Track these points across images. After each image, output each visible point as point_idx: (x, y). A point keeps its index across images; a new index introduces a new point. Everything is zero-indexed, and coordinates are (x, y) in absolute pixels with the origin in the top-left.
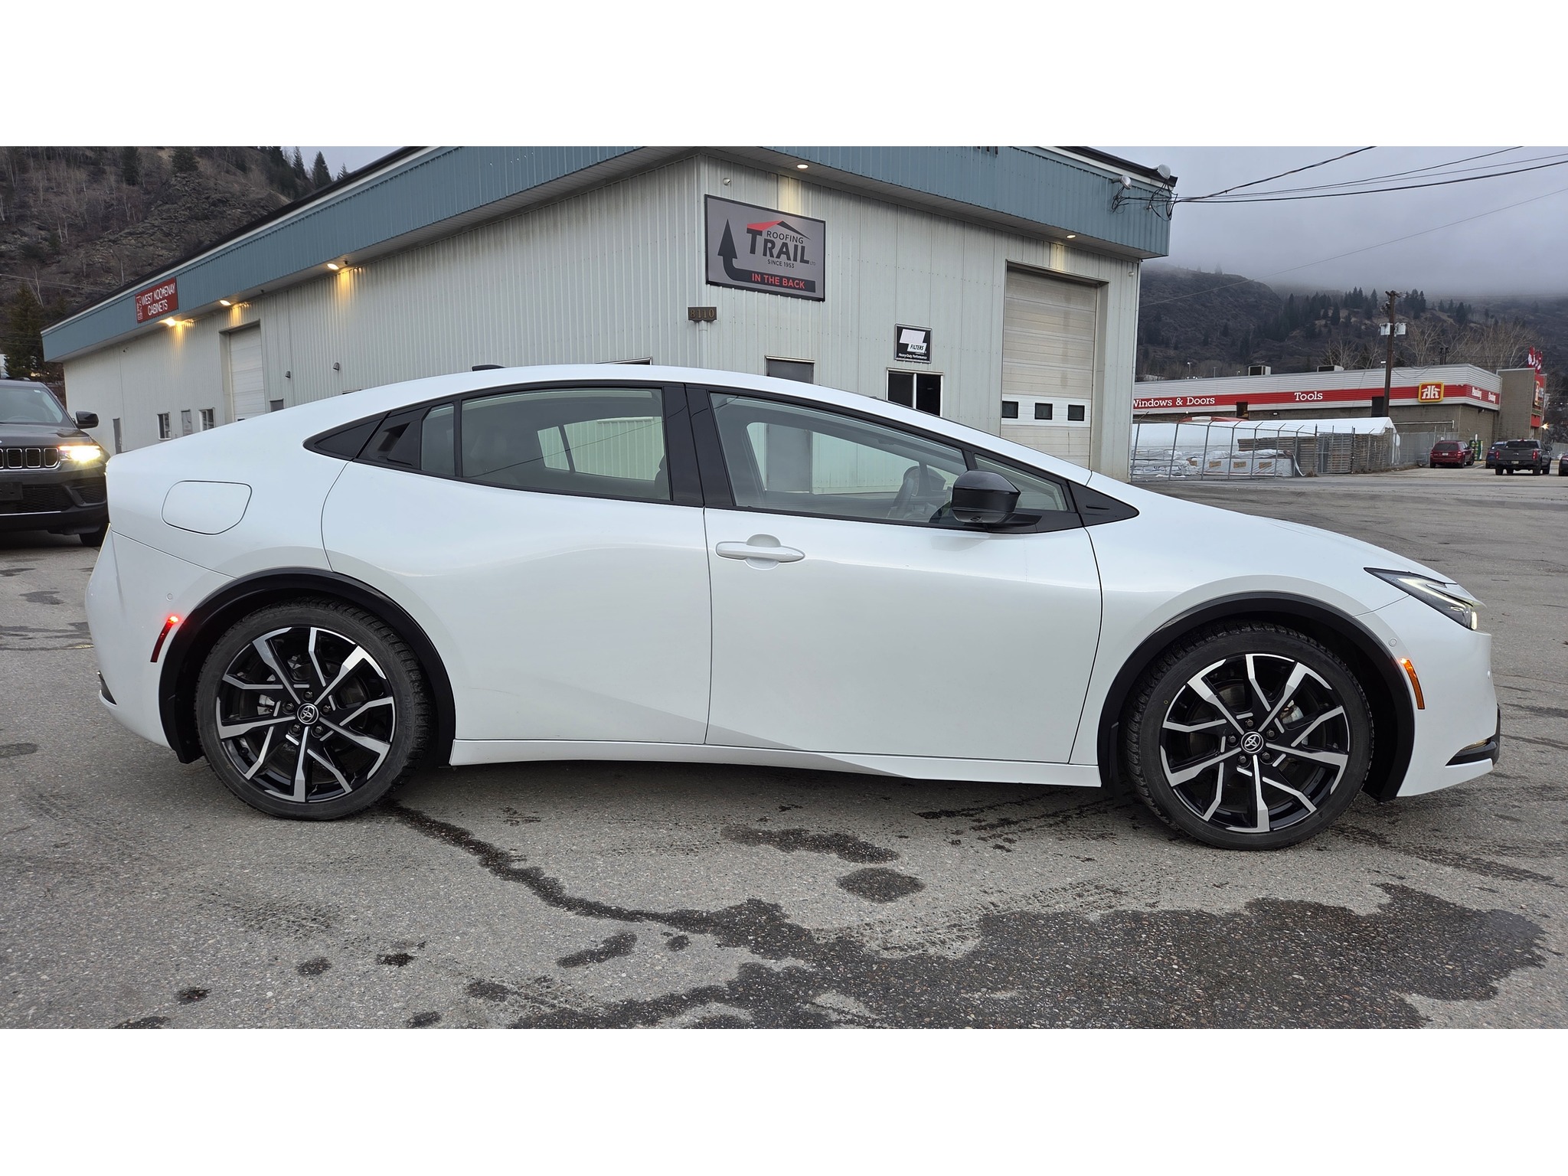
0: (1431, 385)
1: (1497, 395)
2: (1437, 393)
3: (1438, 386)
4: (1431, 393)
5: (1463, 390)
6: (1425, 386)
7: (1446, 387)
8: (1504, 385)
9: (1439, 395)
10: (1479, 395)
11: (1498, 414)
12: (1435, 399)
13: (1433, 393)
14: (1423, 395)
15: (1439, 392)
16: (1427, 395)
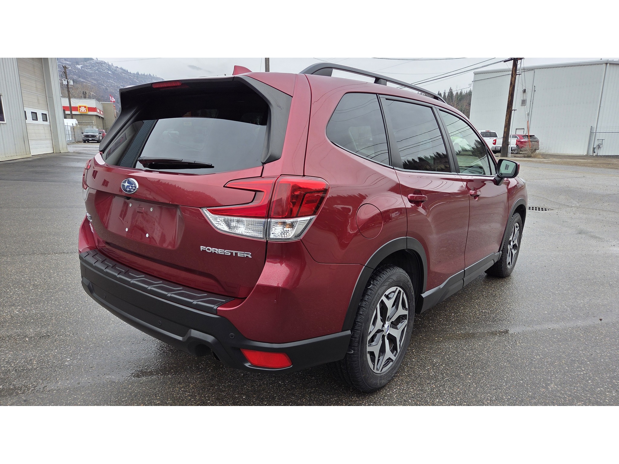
0: (83, 106)
1: (102, 112)
3: (85, 107)
4: (83, 110)
5: (94, 109)
6: (80, 107)
9: (86, 111)
10: (99, 112)
11: (104, 119)
12: (85, 112)
13: (84, 110)
14: (80, 111)
15: (86, 109)
16: (82, 110)
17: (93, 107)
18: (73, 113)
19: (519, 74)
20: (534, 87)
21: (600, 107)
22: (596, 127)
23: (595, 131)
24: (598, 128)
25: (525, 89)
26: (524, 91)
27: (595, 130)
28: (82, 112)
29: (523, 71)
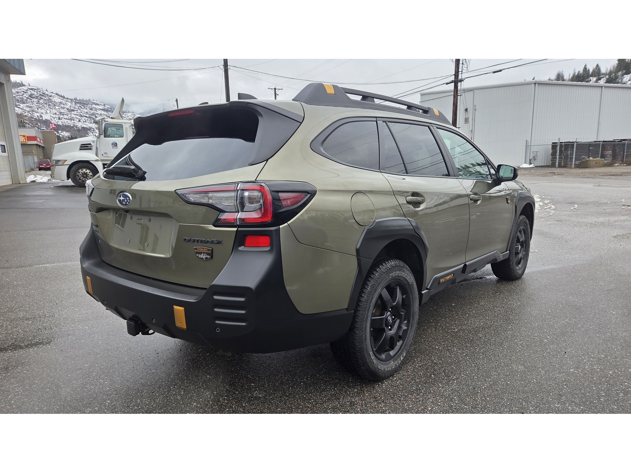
0: (21, 136)
1: (42, 140)
2: (24, 139)
3: (24, 136)
5: (34, 138)
7: (27, 136)
8: (43, 136)
9: (25, 140)
10: (39, 140)
11: (44, 148)
12: (24, 142)
15: (25, 139)
17: (33, 136)
19: (460, 95)
20: (474, 106)
21: (532, 122)
22: (531, 141)
23: (530, 145)
24: (532, 142)
25: (467, 108)
26: (466, 110)
27: (530, 143)
29: (464, 91)
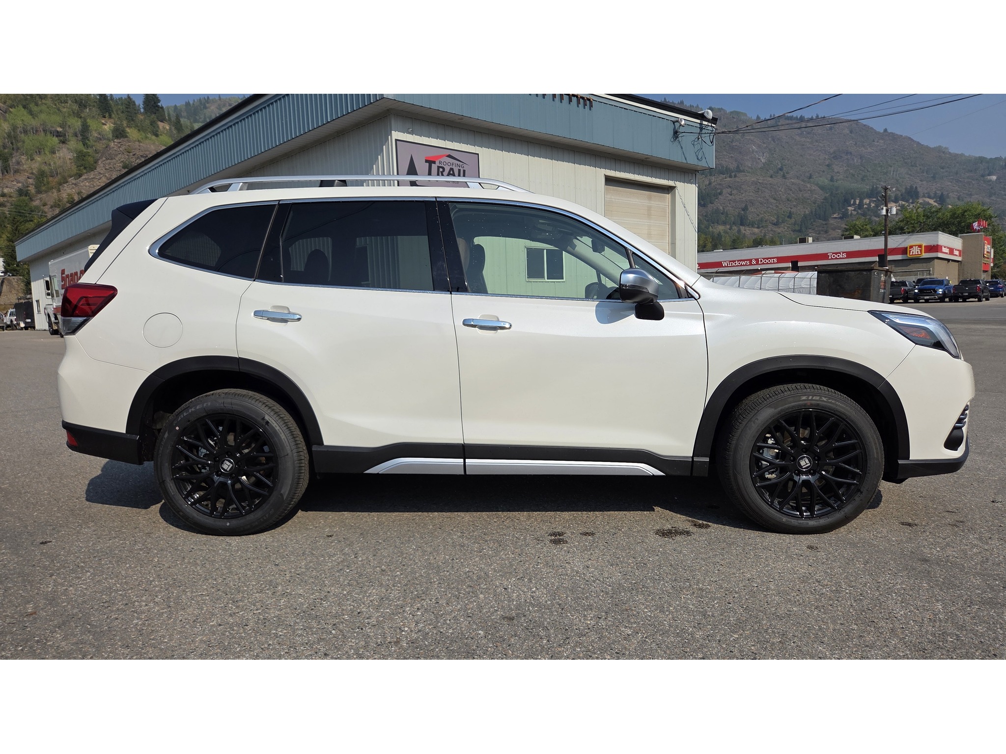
0: (915, 246)
1: (960, 251)
2: (919, 251)
3: (920, 246)
4: (915, 252)
5: (936, 248)
6: (911, 247)
8: (964, 245)
9: (921, 252)
10: (948, 252)
11: (961, 263)
12: (918, 254)
13: (917, 251)
14: (910, 253)
15: (921, 250)
16: (913, 252)
17: (936, 245)
18: (888, 259)
28: (912, 255)
